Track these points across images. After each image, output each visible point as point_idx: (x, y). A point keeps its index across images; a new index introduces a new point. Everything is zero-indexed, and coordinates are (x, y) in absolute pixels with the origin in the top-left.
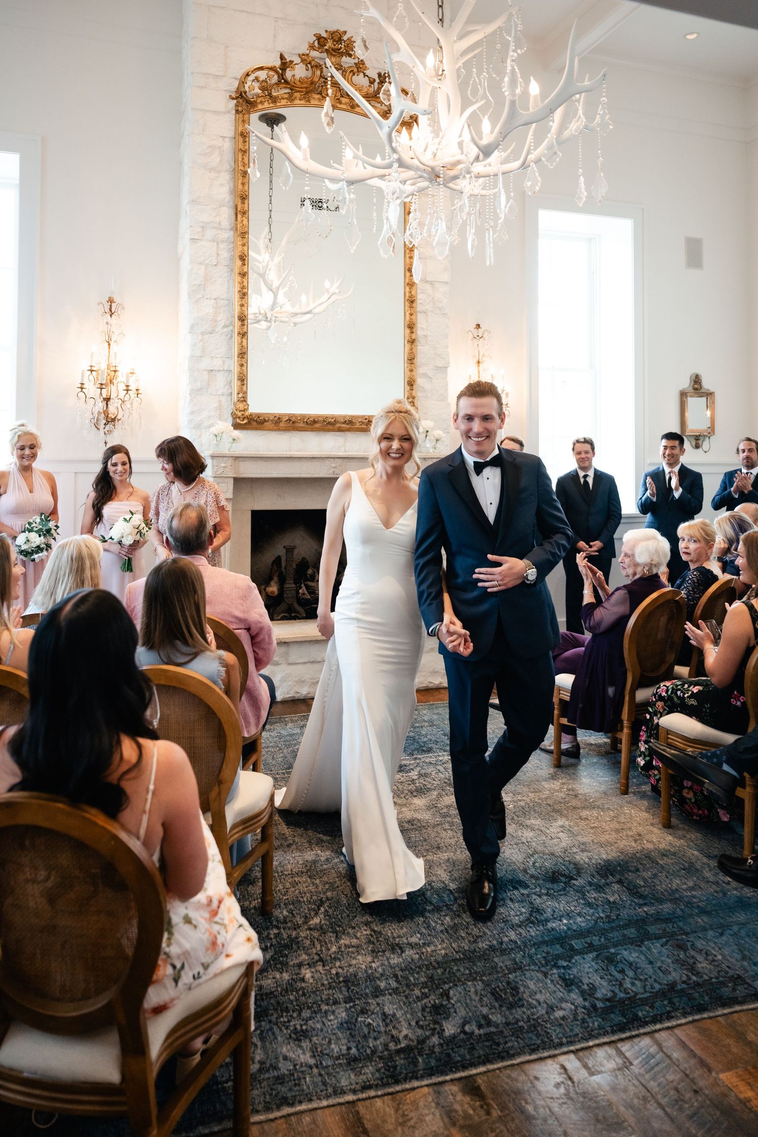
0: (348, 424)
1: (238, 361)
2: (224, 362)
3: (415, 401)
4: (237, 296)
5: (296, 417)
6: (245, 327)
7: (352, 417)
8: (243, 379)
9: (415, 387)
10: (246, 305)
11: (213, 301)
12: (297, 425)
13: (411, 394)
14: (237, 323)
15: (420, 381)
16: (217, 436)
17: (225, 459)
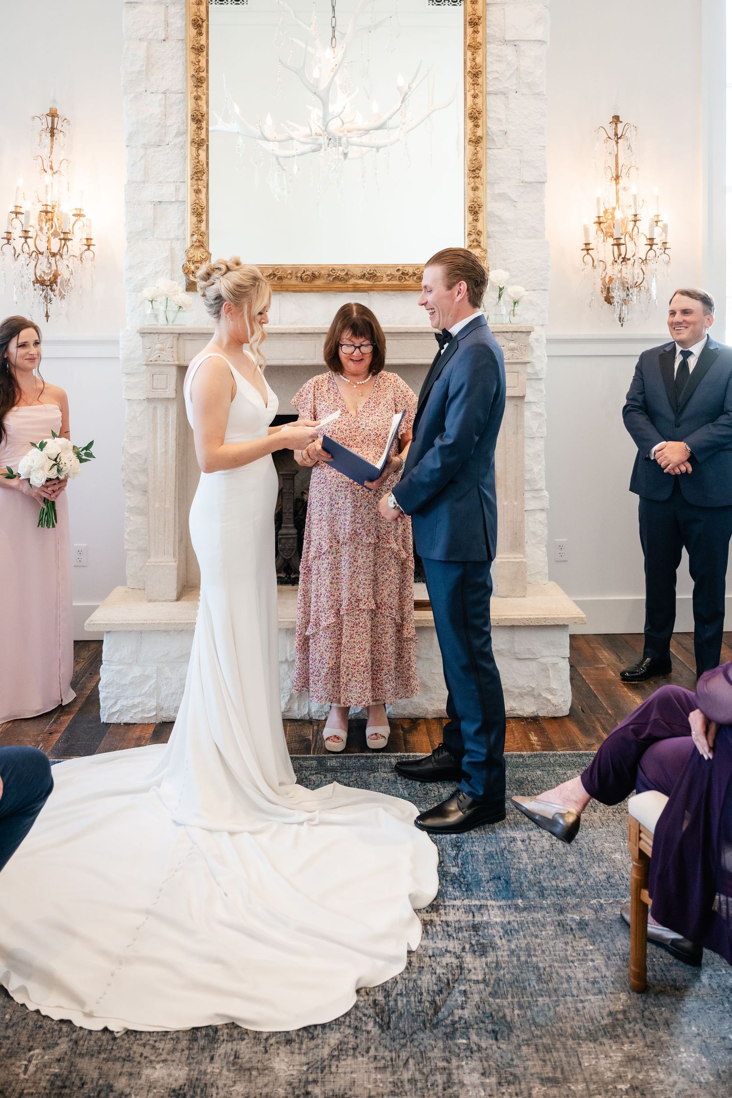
0: (368, 279)
1: (192, 186)
2: (177, 190)
3: (482, 239)
4: (191, 83)
5: (285, 270)
6: (204, 131)
7: (377, 266)
8: (200, 212)
9: (480, 216)
10: (204, 97)
11: (160, 96)
12: (286, 282)
13: (475, 227)
14: (192, 126)
15: (491, 206)
16: (152, 301)
17: (161, 337)
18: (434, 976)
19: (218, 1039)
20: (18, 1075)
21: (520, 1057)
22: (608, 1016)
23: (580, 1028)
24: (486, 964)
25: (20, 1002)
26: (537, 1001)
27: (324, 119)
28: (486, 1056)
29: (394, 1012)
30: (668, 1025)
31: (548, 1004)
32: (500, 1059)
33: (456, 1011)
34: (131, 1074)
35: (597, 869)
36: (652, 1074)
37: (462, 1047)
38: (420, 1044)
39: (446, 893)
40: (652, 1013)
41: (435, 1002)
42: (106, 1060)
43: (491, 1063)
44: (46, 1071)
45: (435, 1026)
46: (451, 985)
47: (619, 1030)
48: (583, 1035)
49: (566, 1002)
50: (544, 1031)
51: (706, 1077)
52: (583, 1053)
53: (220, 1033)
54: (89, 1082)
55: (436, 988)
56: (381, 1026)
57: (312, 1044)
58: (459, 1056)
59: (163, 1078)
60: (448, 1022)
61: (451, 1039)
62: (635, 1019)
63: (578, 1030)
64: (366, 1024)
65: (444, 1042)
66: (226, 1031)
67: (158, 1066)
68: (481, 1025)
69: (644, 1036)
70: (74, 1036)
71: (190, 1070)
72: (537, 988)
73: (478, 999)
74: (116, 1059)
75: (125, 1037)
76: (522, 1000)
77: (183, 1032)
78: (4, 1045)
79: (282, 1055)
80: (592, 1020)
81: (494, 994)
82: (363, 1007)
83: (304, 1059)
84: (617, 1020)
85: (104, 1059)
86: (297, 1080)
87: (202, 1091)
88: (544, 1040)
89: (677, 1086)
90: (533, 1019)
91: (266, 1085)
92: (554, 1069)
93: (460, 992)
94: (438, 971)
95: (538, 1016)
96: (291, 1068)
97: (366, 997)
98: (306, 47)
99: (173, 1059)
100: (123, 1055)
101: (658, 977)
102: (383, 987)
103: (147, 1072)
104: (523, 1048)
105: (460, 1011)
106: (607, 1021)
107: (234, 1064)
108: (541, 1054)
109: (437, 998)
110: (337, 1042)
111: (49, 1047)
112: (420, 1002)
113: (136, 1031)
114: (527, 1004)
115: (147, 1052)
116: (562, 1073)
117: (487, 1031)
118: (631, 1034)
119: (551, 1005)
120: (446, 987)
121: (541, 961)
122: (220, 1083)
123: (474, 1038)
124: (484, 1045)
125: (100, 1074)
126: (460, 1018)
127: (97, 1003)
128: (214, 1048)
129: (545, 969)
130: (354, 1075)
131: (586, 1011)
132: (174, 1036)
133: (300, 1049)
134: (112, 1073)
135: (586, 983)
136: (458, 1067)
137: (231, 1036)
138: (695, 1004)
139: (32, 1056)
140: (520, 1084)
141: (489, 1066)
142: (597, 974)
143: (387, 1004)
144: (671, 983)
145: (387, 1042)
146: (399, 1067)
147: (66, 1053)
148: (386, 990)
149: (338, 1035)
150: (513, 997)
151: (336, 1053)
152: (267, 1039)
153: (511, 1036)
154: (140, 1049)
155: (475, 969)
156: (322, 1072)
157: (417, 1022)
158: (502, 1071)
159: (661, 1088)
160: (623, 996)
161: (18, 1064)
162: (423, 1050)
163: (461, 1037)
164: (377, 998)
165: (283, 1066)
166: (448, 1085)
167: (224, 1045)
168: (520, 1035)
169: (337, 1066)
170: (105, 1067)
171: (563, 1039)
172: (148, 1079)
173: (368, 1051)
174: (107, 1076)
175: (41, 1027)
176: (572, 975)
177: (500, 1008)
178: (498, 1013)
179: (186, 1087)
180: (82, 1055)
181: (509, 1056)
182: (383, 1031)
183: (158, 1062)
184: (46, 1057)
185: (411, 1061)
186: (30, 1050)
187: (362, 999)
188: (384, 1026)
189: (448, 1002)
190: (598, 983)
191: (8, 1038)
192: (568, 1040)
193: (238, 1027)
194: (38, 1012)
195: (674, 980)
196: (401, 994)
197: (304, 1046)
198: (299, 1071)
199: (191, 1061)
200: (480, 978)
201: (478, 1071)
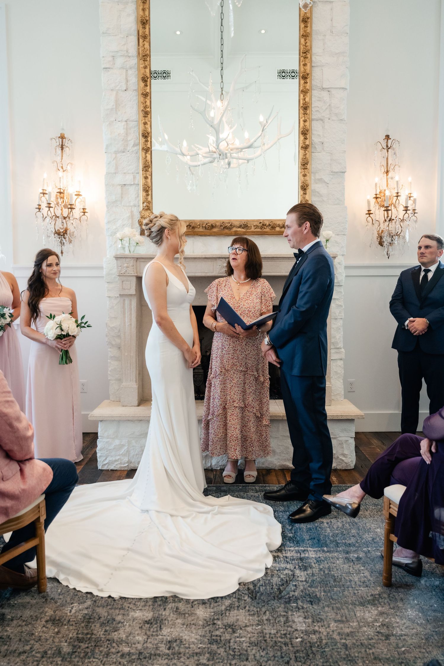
0: (243, 228)
1: (143, 175)
2: (135, 177)
4: (141, 115)
5: (196, 223)
6: (149, 143)
7: (248, 221)
8: (147, 190)
9: (308, 191)
10: (149, 123)
11: (124, 123)
12: (196, 230)
13: (304, 198)
14: (142, 140)
15: (313, 186)
16: (121, 240)
17: (127, 260)
18: (279, 579)
19: (167, 602)
20: (67, 613)
21: (324, 612)
22: (371, 596)
23: (356, 601)
24: (307, 574)
25: (65, 585)
26: (333, 589)
27: (217, 141)
28: (305, 610)
29: (258, 592)
30: (402, 600)
31: (339, 591)
32: (313, 612)
33: (291, 593)
34: (124, 614)
35: (367, 535)
36: (393, 620)
37: (294, 607)
38: (272, 605)
39: (286, 544)
40: (394, 595)
41: (280, 589)
42: (111, 609)
43: (309, 614)
44: (81, 612)
45: (280, 598)
46: (288, 582)
47: (377, 602)
48: (357, 603)
49: (349, 590)
50: (337, 601)
51: (421, 621)
52: (357, 611)
53: (168, 599)
54: (103, 617)
55: (280, 583)
56: (251, 598)
57: (216, 604)
58: (292, 610)
59: (140, 616)
60: (287, 597)
61: (288, 604)
62: (385, 598)
63: (354, 601)
64: (244, 597)
65: (284, 605)
66: (171, 599)
67: (137, 612)
68: (304, 598)
69: (389, 605)
70: (94, 599)
71: (154, 614)
72: (333, 584)
73: (303, 588)
74: (116, 609)
75: (120, 600)
76: (326, 589)
77: (150, 598)
78: (59, 602)
79: (201, 608)
80: (362, 597)
81: (311, 586)
82: (243, 590)
83: (212, 610)
84: (375, 598)
85: (110, 608)
86: (208, 619)
87: (160, 622)
88: (337, 605)
89: (406, 624)
90: (331, 596)
91: (193, 620)
92: (341, 617)
93: (293, 585)
94: (281, 577)
95: (334, 596)
96: (205, 613)
97: (244, 586)
98: (206, 101)
99: (145, 609)
100: (120, 607)
101: (398, 581)
102: (253, 582)
103: (132, 614)
104: (326, 608)
105: (293, 593)
106: (370, 598)
107: (176, 612)
108: (335, 611)
109: (281, 588)
110: (229, 604)
111: (82, 603)
112: (272, 589)
113: (125, 598)
114: (328, 591)
115: (131, 606)
116: (346, 618)
117: (307, 601)
118: (382, 604)
119: (340, 591)
120: (286, 583)
121: (336, 573)
122: (169, 619)
123: (300, 603)
124: (305, 606)
125: (108, 614)
126: (293, 596)
127: (105, 585)
128: (166, 605)
129: (338, 577)
130: (238, 617)
131: (359, 594)
132: (145, 600)
133: (210, 606)
134: (114, 614)
135: (359, 582)
136: (292, 615)
137: (174, 601)
138: (417, 592)
139: (73, 606)
140: (324, 622)
141: (308, 615)
142: (365, 579)
143: (255, 589)
144: (405, 583)
145: (255, 604)
146: (261, 614)
147: (90, 606)
148: (254, 584)
149: (229, 601)
150: (321, 588)
151: (229, 608)
152: (193, 602)
153: (319, 604)
154: (128, 605)
155: (301, 576)
156: (221, 615)
157: (270, 596)
158: (315, 617)
159: (397, 625)
160: (379, 588)
161: (66, 609)
162: (273, 607)
163: (293, 603)
164: (249, 587)
165: (202, 613)
166: (285, 622)
167: (171, 604)
168: (323, 603)
169: (229, 613)
170: (111, 612)
171: (347, 605)
172: (132, 616)
173: (245, 608)
174: (112, 615)
175: (77, 595)
176: (352, 579)
177: (314, 592)
178: (313, 594)
179: (152, 620)
180: (98, 607)
181: (319, 611)
182: (253, 600)
183: (137, 610)
184: (80, 607)
185: (267, 612)
186: (72, 604)
187: (241, 587)
188: (253, 598)
189: (287, 589)
190: (366, 582)
191: (61, 599)
192: (349, 605)
193: (177, 597)
194: (75, 589)
195: (407, 582)
196: (262, 585)
197: (212, 605)
198: (210, 615)
199: (154, 610)
200: (304, 579)
201: (302, 617)
